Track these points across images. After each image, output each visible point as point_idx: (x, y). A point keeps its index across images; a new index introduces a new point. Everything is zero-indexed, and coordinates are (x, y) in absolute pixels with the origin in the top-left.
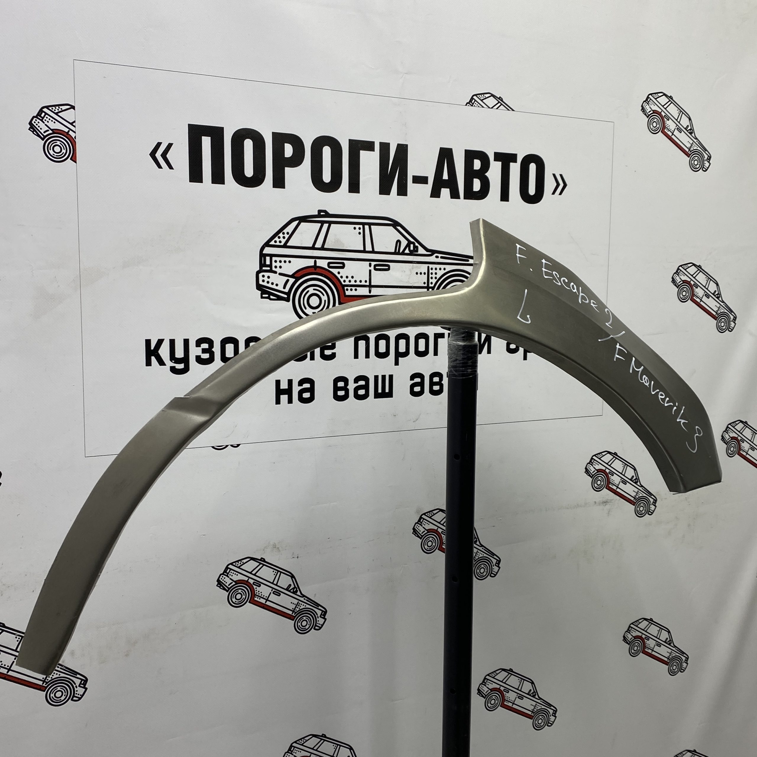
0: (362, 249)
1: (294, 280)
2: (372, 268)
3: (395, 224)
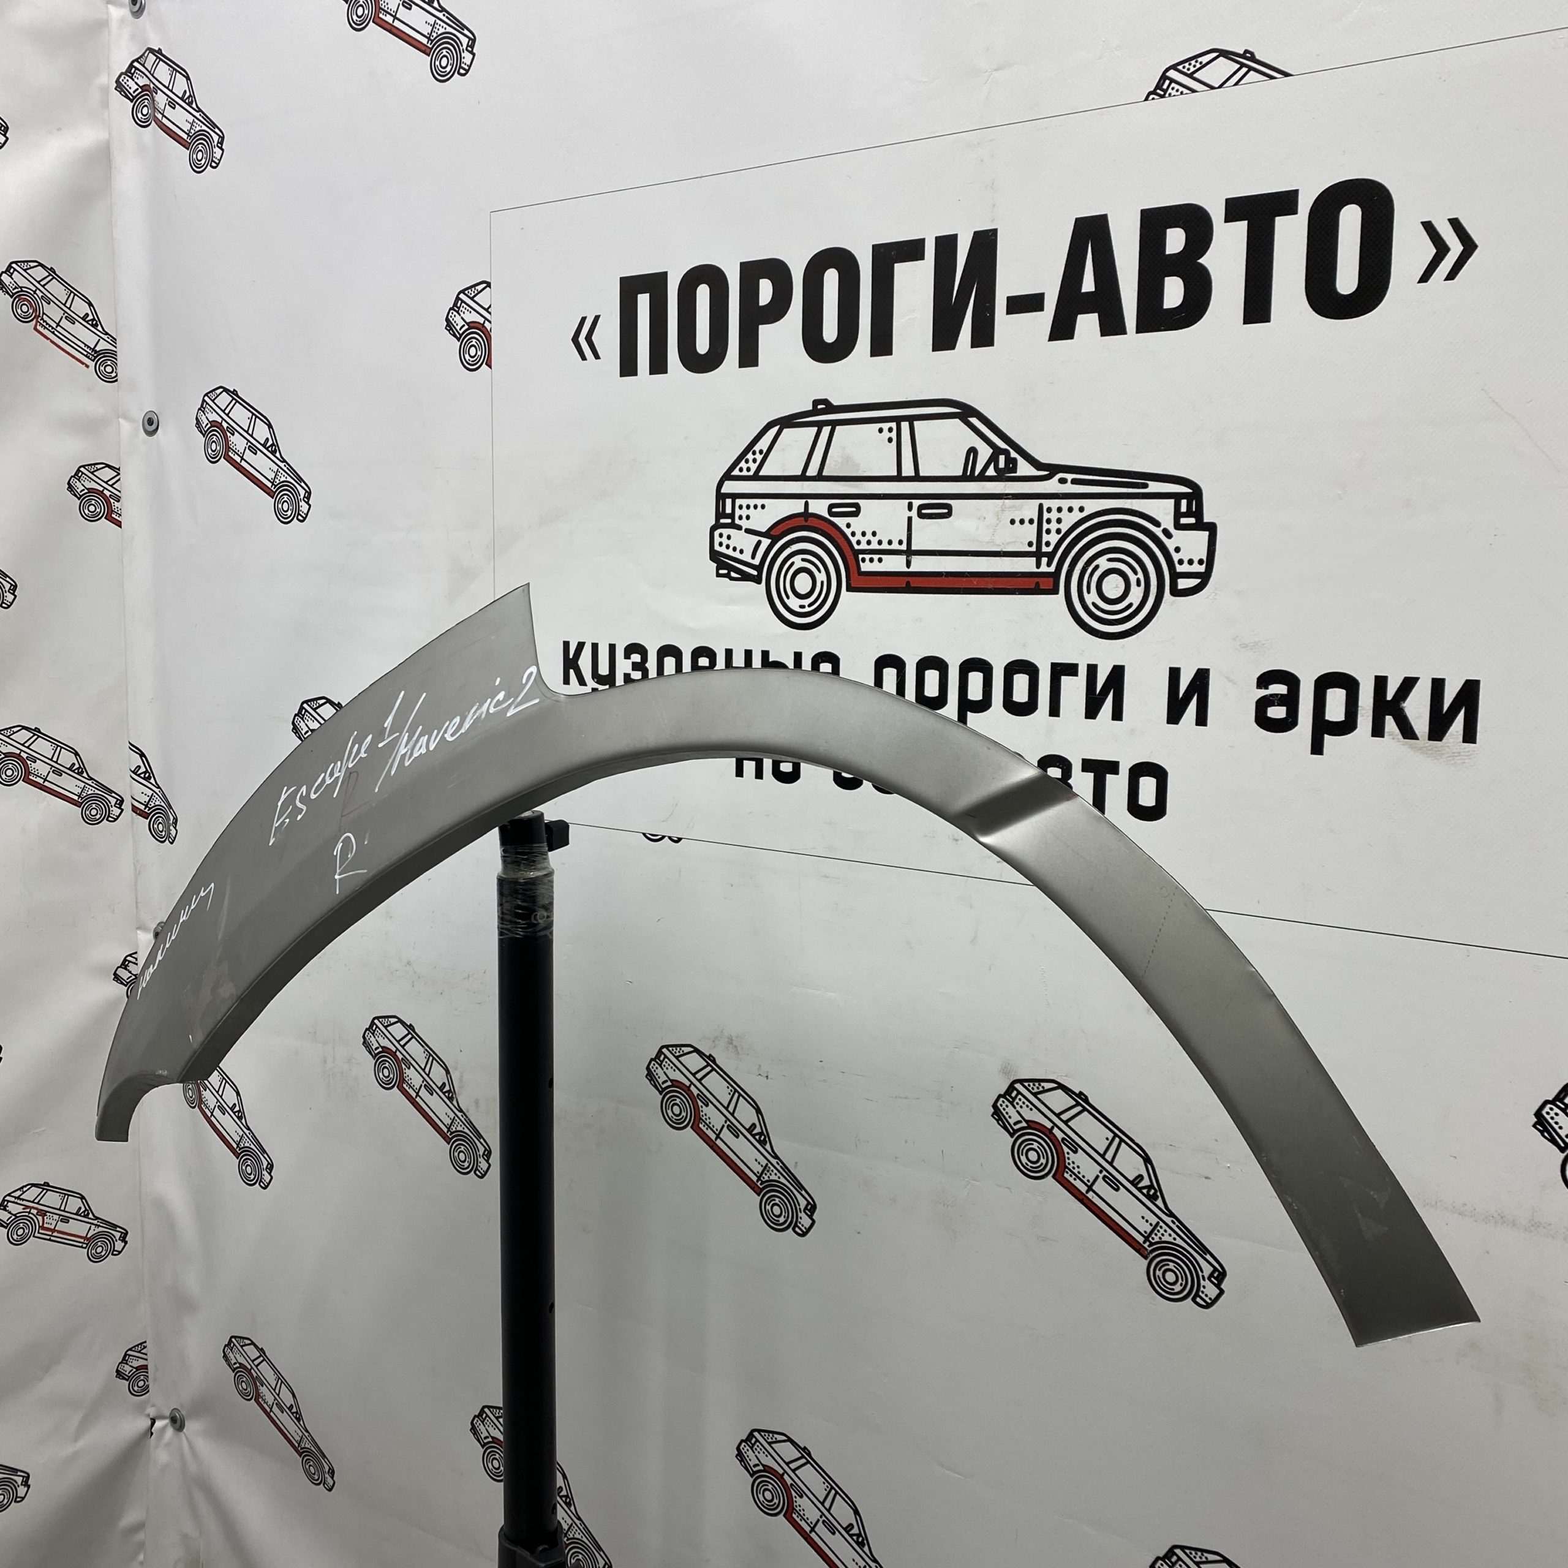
0: (896, 474)
1: (770, 541)
2: (914, 513)
3: (965, 413)
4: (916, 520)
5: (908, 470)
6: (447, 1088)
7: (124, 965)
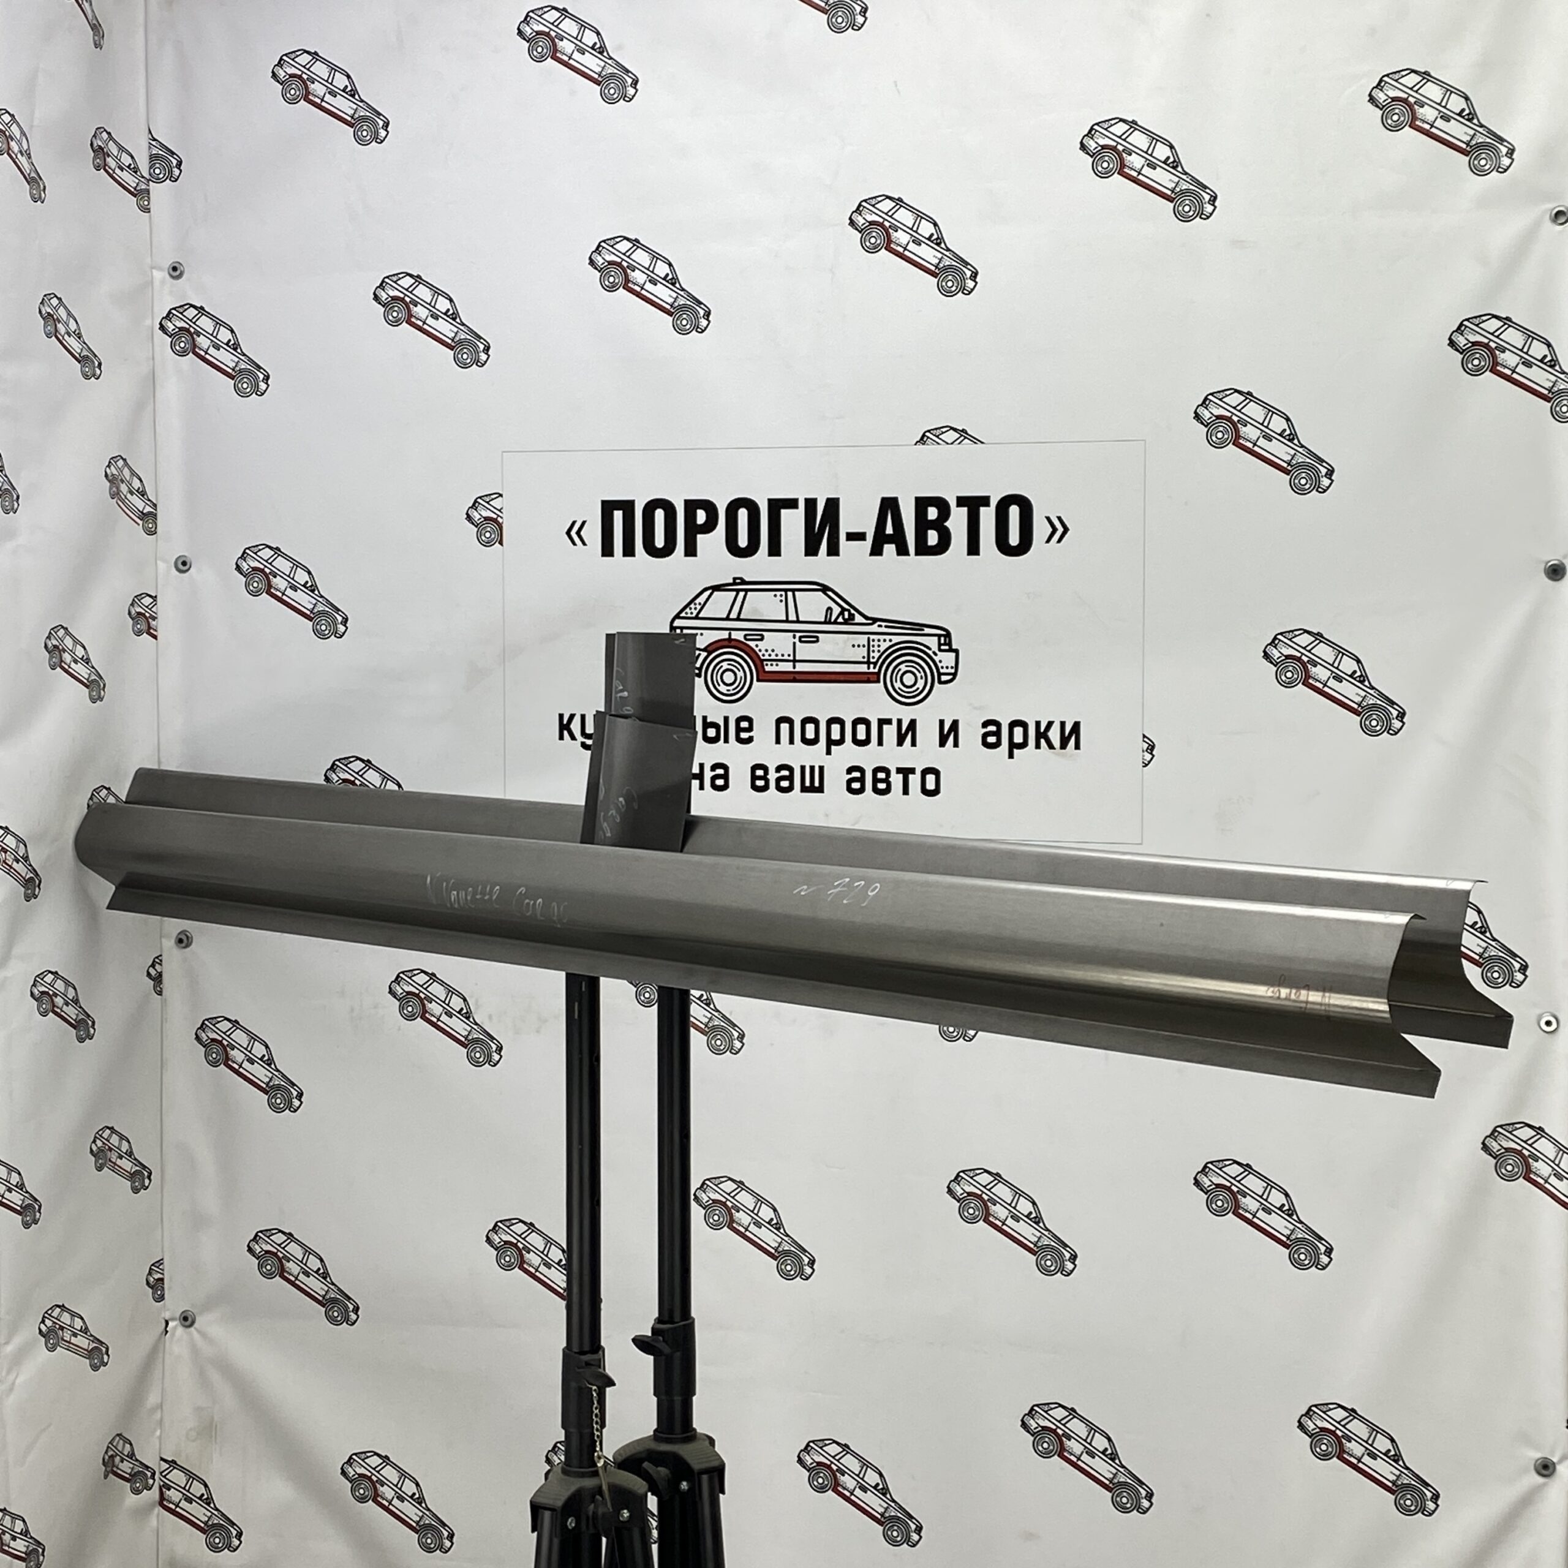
0: (785, 619)
1: (706, 654)
2: (797, 640)
3: (825, 589)
4: (798, 644)
5: (792, 617)
6: (465, 1011)
7: (153, 966)
